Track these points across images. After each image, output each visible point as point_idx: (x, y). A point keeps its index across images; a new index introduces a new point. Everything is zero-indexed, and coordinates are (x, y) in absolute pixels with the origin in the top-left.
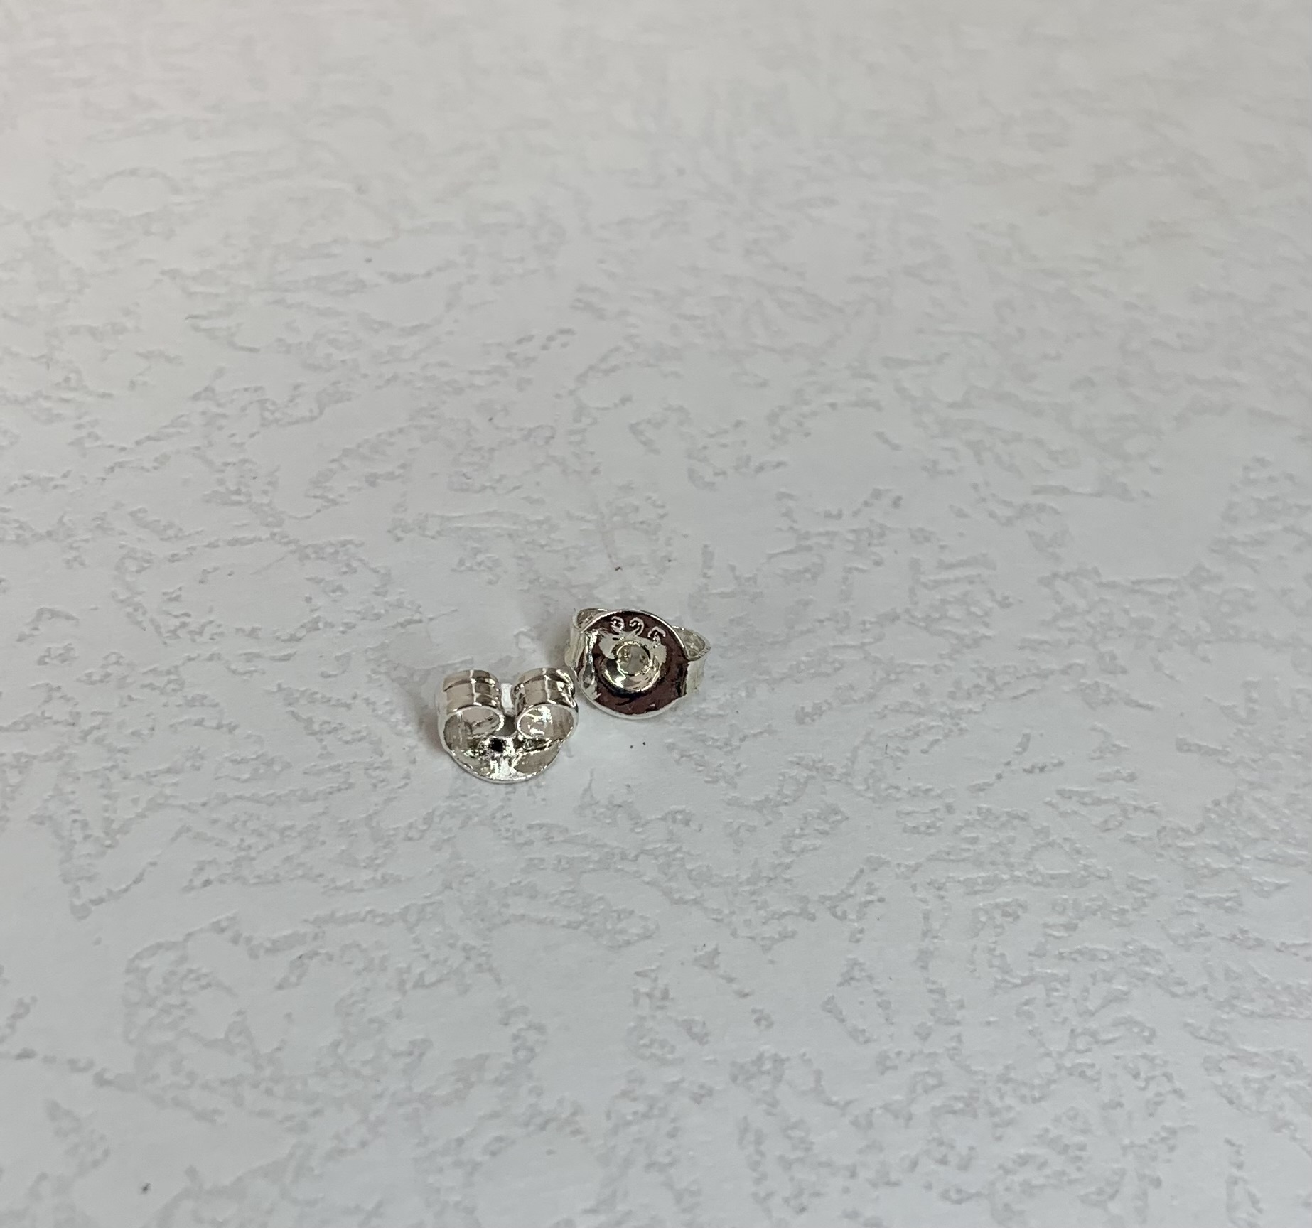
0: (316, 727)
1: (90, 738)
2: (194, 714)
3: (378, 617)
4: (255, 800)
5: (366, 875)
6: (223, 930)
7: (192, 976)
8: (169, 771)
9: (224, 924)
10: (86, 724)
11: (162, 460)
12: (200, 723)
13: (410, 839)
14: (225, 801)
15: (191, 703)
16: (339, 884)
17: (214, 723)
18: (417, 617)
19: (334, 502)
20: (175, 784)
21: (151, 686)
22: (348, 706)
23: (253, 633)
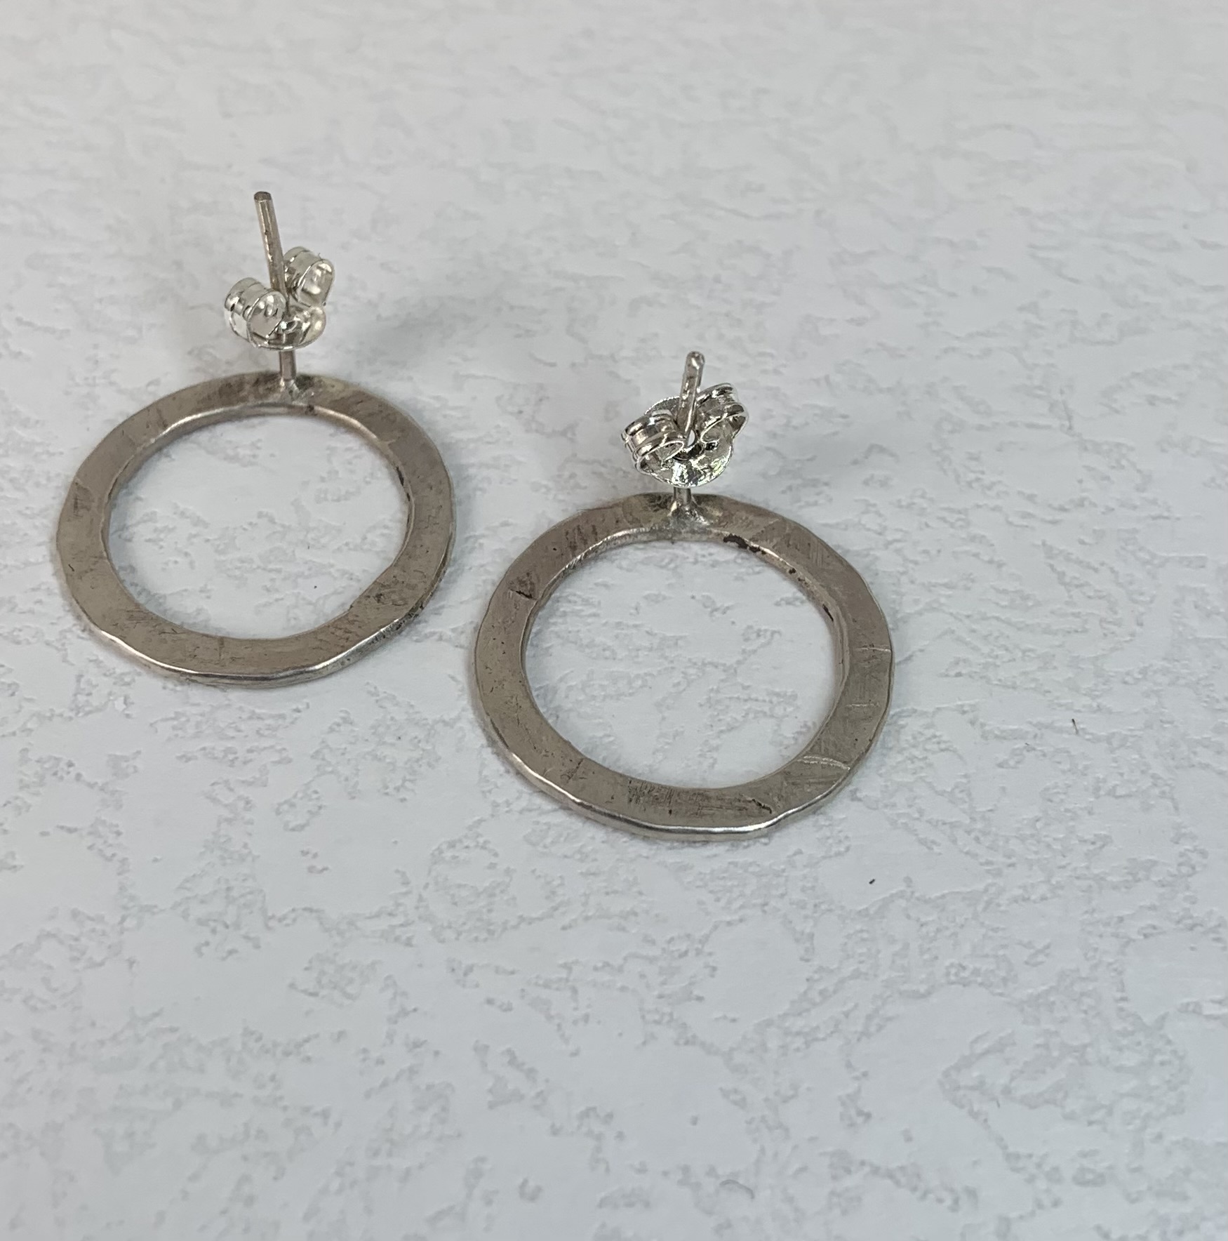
0: (1067, 580)
1: (892, 547)
2: (972, 548)
3: (1135, 507)
4: (1009, 623)
5: (1086, 701)
6: (964, 712)
7: (934, 740)
8: (946, 586)
9: (966, 709)
10: (890, 537)
11: (987, 352)
12: (976, 555)
13: (1126, 683)
14: (985, 618)
15: (973, 539)
16: (1063, 701)
17: (986, 558)
18: (1166, 514)
19: (1117, 412)
20: (949, 596)
21: (944, 520)
22: (1096, 570)
23: (1031, 498)
